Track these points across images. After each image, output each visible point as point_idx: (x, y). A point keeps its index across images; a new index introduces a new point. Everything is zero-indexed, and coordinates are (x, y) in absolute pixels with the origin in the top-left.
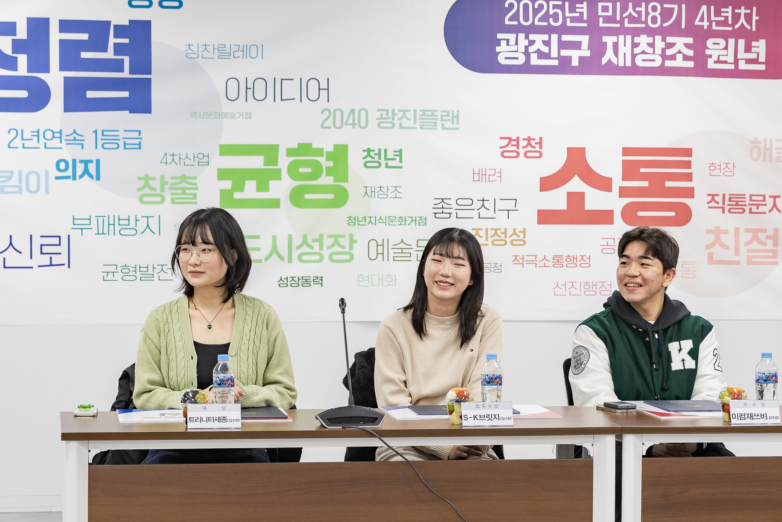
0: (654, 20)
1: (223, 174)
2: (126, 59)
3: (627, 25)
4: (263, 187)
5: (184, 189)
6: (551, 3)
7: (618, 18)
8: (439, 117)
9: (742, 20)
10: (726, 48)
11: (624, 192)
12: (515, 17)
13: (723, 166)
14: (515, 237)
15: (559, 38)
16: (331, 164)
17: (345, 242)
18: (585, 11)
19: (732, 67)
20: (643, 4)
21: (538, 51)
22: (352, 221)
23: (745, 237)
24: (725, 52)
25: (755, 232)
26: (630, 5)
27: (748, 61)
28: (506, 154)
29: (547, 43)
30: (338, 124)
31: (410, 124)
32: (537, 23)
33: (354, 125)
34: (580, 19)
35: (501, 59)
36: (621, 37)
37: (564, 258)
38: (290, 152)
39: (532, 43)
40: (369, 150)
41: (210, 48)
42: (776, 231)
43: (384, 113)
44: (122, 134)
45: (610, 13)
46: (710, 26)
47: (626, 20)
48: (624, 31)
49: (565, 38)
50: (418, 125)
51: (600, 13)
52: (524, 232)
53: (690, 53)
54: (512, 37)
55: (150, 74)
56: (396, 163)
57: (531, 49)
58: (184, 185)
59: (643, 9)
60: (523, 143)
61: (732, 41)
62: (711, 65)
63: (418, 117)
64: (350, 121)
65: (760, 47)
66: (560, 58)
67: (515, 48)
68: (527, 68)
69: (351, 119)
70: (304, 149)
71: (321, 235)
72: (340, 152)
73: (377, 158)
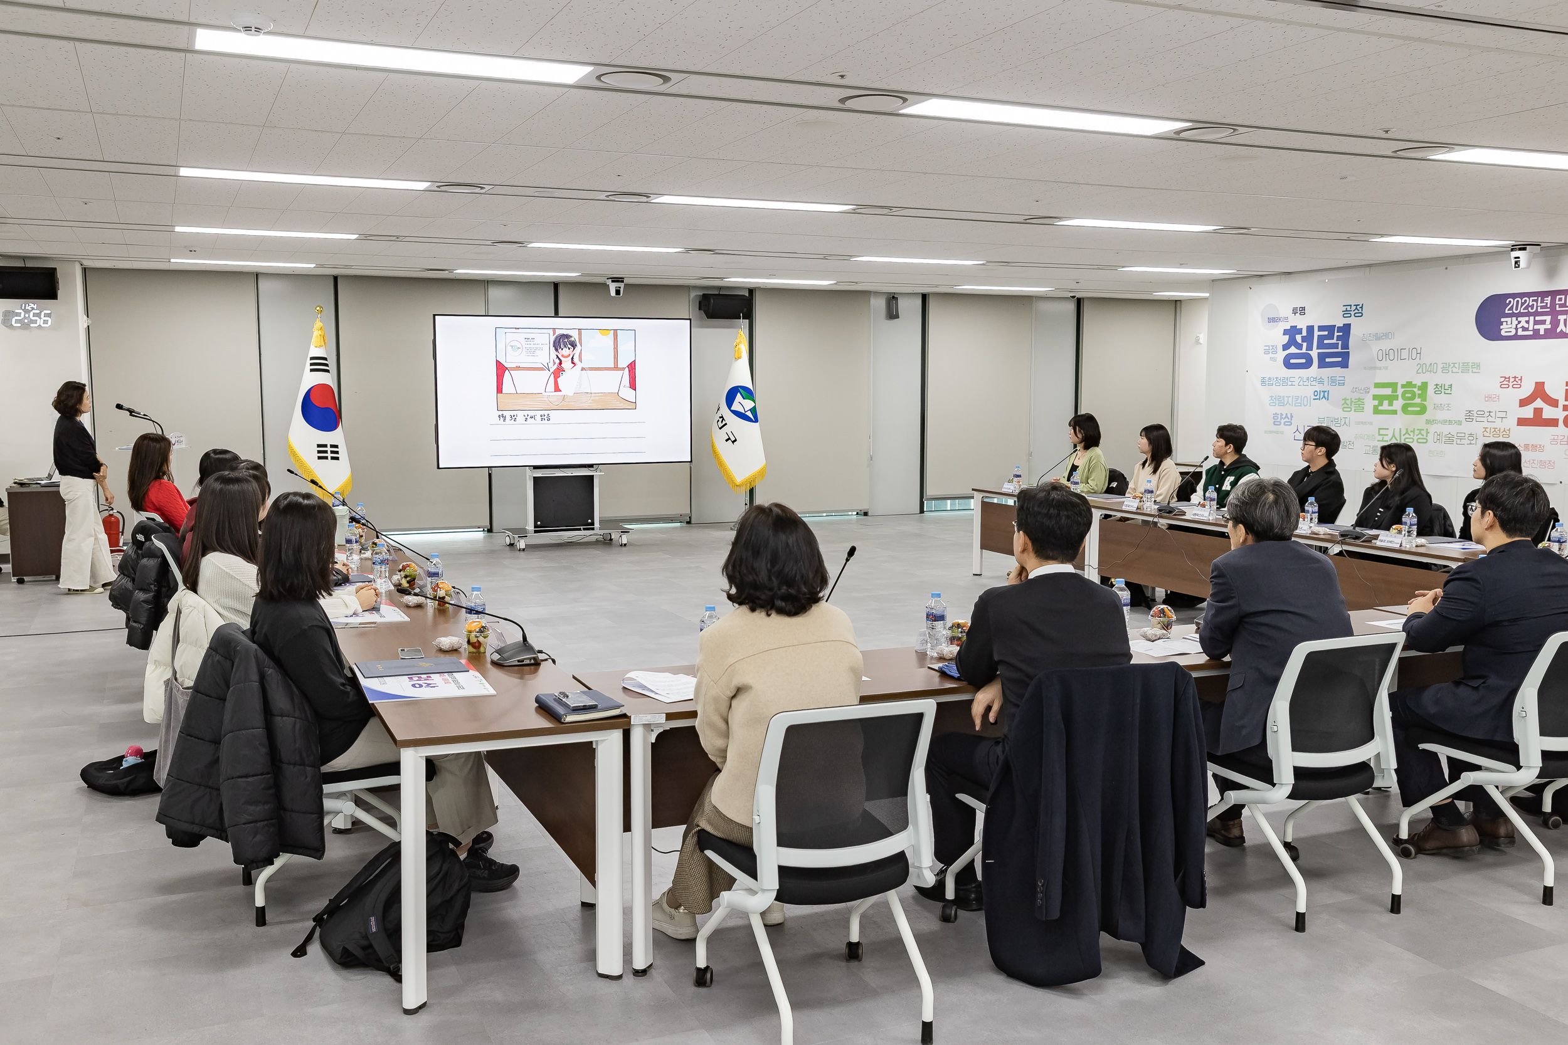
1: (1375, 397)
2: (1340, 342)
4: (1391, 404)
5: (1359, 405)
6: (1531, 299)
8: (1470, 366)
12: (1511, 309)
14: (1504, 433)
15: (1535, 318)
16: (1420, 392)
17: (1424, 433)
18: (1549, 302)
21: (1523, 327)
22: (1428, 422)
28: (1502, 386)
29: (1527, 322)
30: (1424, 372)
31: (1456, 370)
32: (1522, 311)
33: (1431, 371)
34: (1545, 307)
35: (1503, 333)
37: (1530, 446)
38: (1403, 386)
39: (1519, 322)
40: (1437, 385)
41: (1372, 335)
43: (1445, 365)
44: (1338, 378)
45: (1563, 302)
49: (1538, 318)
50: (1460, 371)
51: (1557, 302)
52: (1509, 430)
54: (1509, 320)
55: (1348, 349)
56: (1449, 391)
57: (1519, 326)
58: (1359, 403)
60: (1512, 380)
63: (1461, 366)
64: (1429, 369)
66: (1534, 330)
67: (1510, 326)
68: (1516, 337)
69: (1431, 368)
70: (1409, 384)
71: (1414, 429)
72: (1424, 386)
73: (1439, 389)
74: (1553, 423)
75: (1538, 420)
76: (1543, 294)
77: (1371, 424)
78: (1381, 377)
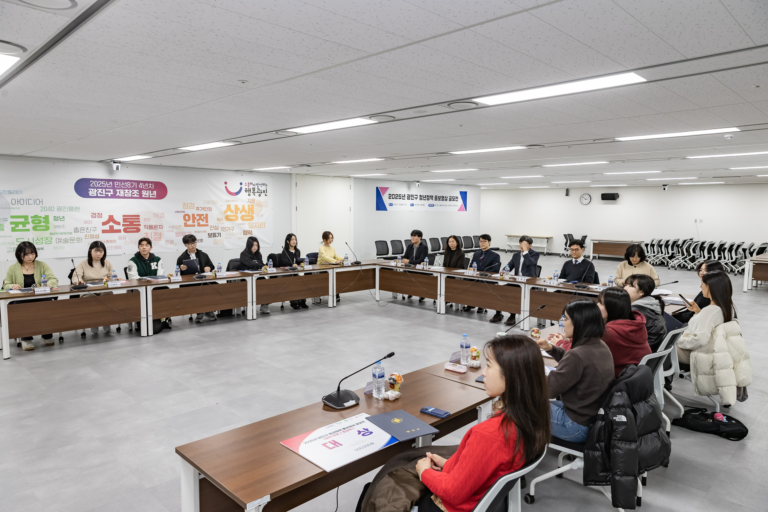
0: (129, 186)
1: (12, 223)
3: (122, 187)
4: (24, 226)
6: (103, 182)
7: (120, 185)
8: (74, 208)
9: (150, 186)
10: (147, 193)
11: (123, 225)
12: (93, 185)
13: (147, 219)
14: (96, 236)
15: (105, 190)
16: (44, 220)
17: (49, 239)
18: (111, 184)
19: (148, 197)
20: (126, 182)
21: (100, 193)
22: (51, 234)
23: (153, 234)
24: (146, 193)
25: (156, 233)
26: (123, 182)
27: (152, 196)
28: (92, 217)
29: (102, 191)
30: (46, 210)
31: (66, 210)
32: (99, 186)
33: (50, 210)
34: (110, 185)
35: (90, 195)
36: (121, 190)
37: (109, 241)
38: (32, 217)
39: (98, 191)
40: (55, 217)
41: (6, 191)
42: (160, 233)
43: (59, 208)
45: (118, 184)
46: (143, 188)
47: (122, 186)
48: (122, 189)
49: (107, 190)
50: (68, 210)
51: (115, 184)
52: (98, 235)
53: (138, 194)
54: (93, 189)
56: (63, 219)
59: (126, 183)
60: (97, 214)
61: (148, 191)
62: (143, 196)
63: (68, 208)
64: (49, 209)
65: (155, 192)
66: (105, 194)
67: (94, 192)
68: (97, 197)
69: (50, 209)
70: (36, 216)
71: (42, 238)
72: (47, 218)
73: (56, 218)
74: (119, 231)
75: (112, 230)
76: (109, 181)
77: (11, 236)
78: (14, 213)
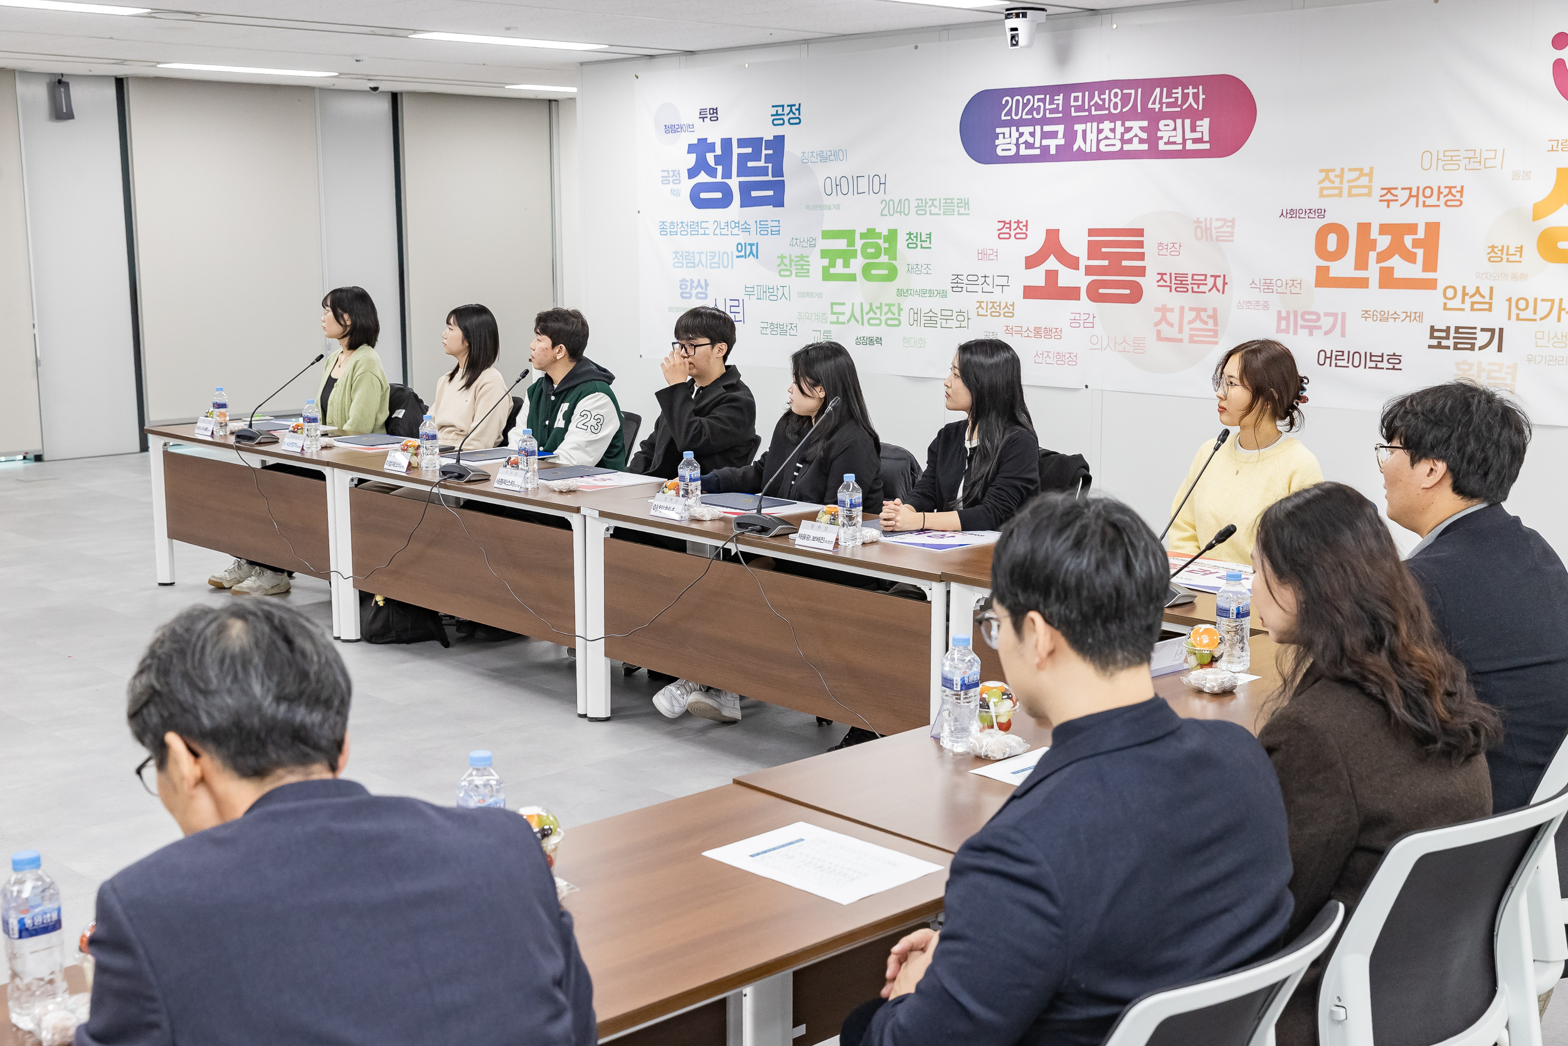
0: (1116, 107)
1: (824, 253)
2: (770, 165)
3: (1094, 113)
4: (846, 265)
5: (802, 265)
6: (1037, 97)
7: (1086, 107)
8: (956, 204)
9: (1191, 100)
10: (1175, 129)
11: (1089, 270)
12: (1009, 113)
13: (1170, 246)
14: (1006, 310)
15: (1042, 129)
16: (887, 245)
17: (895, 310)
18: (1060, 102)
19: (1180, 147)
20: (1107, 91)
21: (1026, 142)
22: (900, 293)
23: (1189, 315)
24: (1174, 133)
25: (1199, 311)
26: (1096, 93)
27: (1195, 141)
28: (1001, 236)
29: (1032, 134)
30: (891, 213)
31: (936, 211)
32: (1024, 117)
33: (901, 212)
34: (1056, 110)
35: (1000, 152)
36: (1089, 124)
37: (1043, 330)
38: (863, 236)
39: (1021, 135)
40: (910, 234)
41: (815, 154)
42: (1215, 310)
43: (920, 202)
44: (770, 224)
45: (1080, 103)
46: (1161, 108)
47: (1093, 108)
48: (1090, 119)
49: (1047, 128)
50: (941, 212)
51: (1072, 103)
52: (1013, 305)
53: (1144, 136)
54: (1006, 130)
55: (782, 176)
56: (927, 244)
57: (1021, 140)
58: (802, 262)
59: (1106, 96)
60: (1014, 226)
61: (1179, 122)
62: (1162, 146)
63: (942, 205)
64: (899, 210)
65: (1204, 125)
66: (1042, 147)
67: (1008, 141)
68: (1017, 159)
69: (900, 207)
70: (870, 233)
71: (881, 304)
72: (892, 235)
73: (915, 241)
74: (1071, 293)
75: (1052, 290)
76: (1051, 91)
77: (820, 295)
78: (832, 222)
